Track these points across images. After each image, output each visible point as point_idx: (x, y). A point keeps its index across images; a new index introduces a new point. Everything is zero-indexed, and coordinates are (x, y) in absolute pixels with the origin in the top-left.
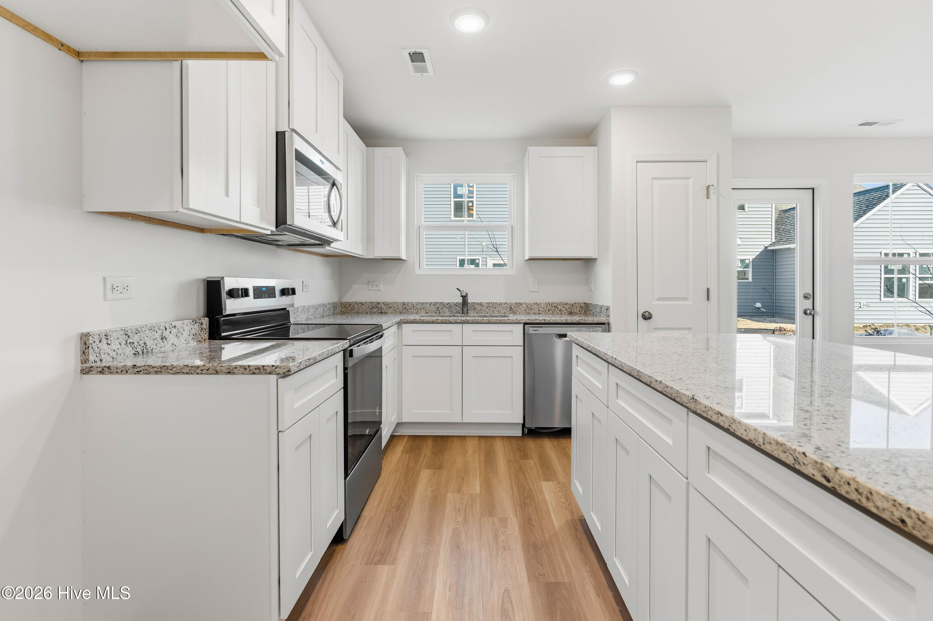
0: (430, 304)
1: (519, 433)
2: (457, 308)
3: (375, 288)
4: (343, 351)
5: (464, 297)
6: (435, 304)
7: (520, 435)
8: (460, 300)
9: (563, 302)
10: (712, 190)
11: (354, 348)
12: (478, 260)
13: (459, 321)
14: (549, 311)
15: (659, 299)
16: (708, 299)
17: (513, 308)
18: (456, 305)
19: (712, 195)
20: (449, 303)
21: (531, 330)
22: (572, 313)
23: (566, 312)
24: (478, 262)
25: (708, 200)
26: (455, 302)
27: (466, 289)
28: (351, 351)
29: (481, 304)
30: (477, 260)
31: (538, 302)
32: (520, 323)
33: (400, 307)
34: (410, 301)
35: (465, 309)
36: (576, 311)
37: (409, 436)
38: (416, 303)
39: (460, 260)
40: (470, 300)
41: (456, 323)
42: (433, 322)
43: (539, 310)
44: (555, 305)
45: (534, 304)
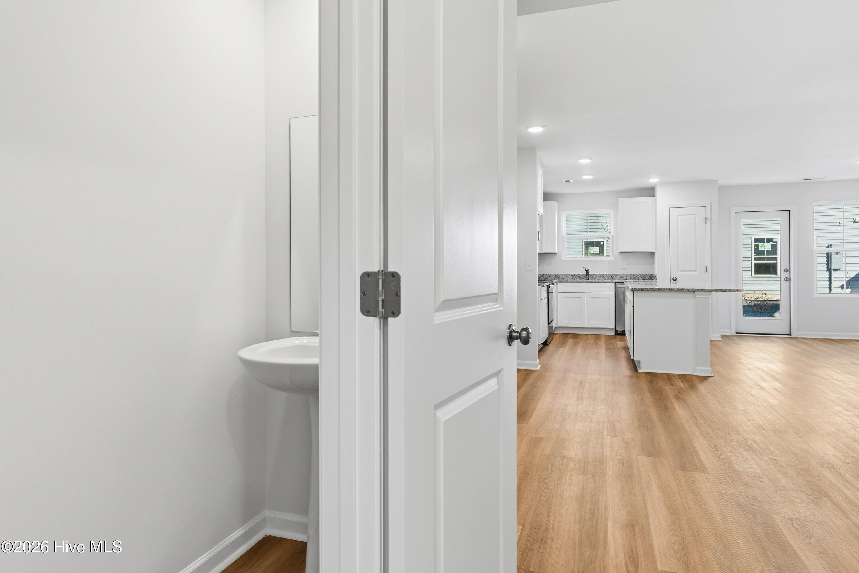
0: (570, 275)
1: (613, 334)
2: (583, 277)
3: (542, 267)
4: (547, 286)
5: (587, 271)
6: (572, 275)
7: (614, 335)
8: (585, 273)
9: (640, 274)
10: (708, 220)
11: (550, 285)
12: (603, 242)
13: (585, 281)
14: (632, 278)
15: (681, 271)
16: (706, 271)
17: (612, 277)
18: (584, 275)
19: (707, 222)
20: (579, 274)
21: (618, 286)
22: (644, 279)
23: (641, 278)
24: (603, 244)
25: (706, 225)
26: (582, 273)
27: (588, 268)
28: (549, 286)
29: (596, 275)
30: (601, 242)
31: (626, 274)
32: (613, 282)
33: (554, 276)
34: (559, 274)
35: (588, 277)
36: (647, 278)
37: (561, 333)
38: (562, 274)
39: (586, 242)
40: (590, 273)
41: (583, 282)
42: (572, 282)
43: (627, 278)
44: (635, 275)
45: (624, 275)
